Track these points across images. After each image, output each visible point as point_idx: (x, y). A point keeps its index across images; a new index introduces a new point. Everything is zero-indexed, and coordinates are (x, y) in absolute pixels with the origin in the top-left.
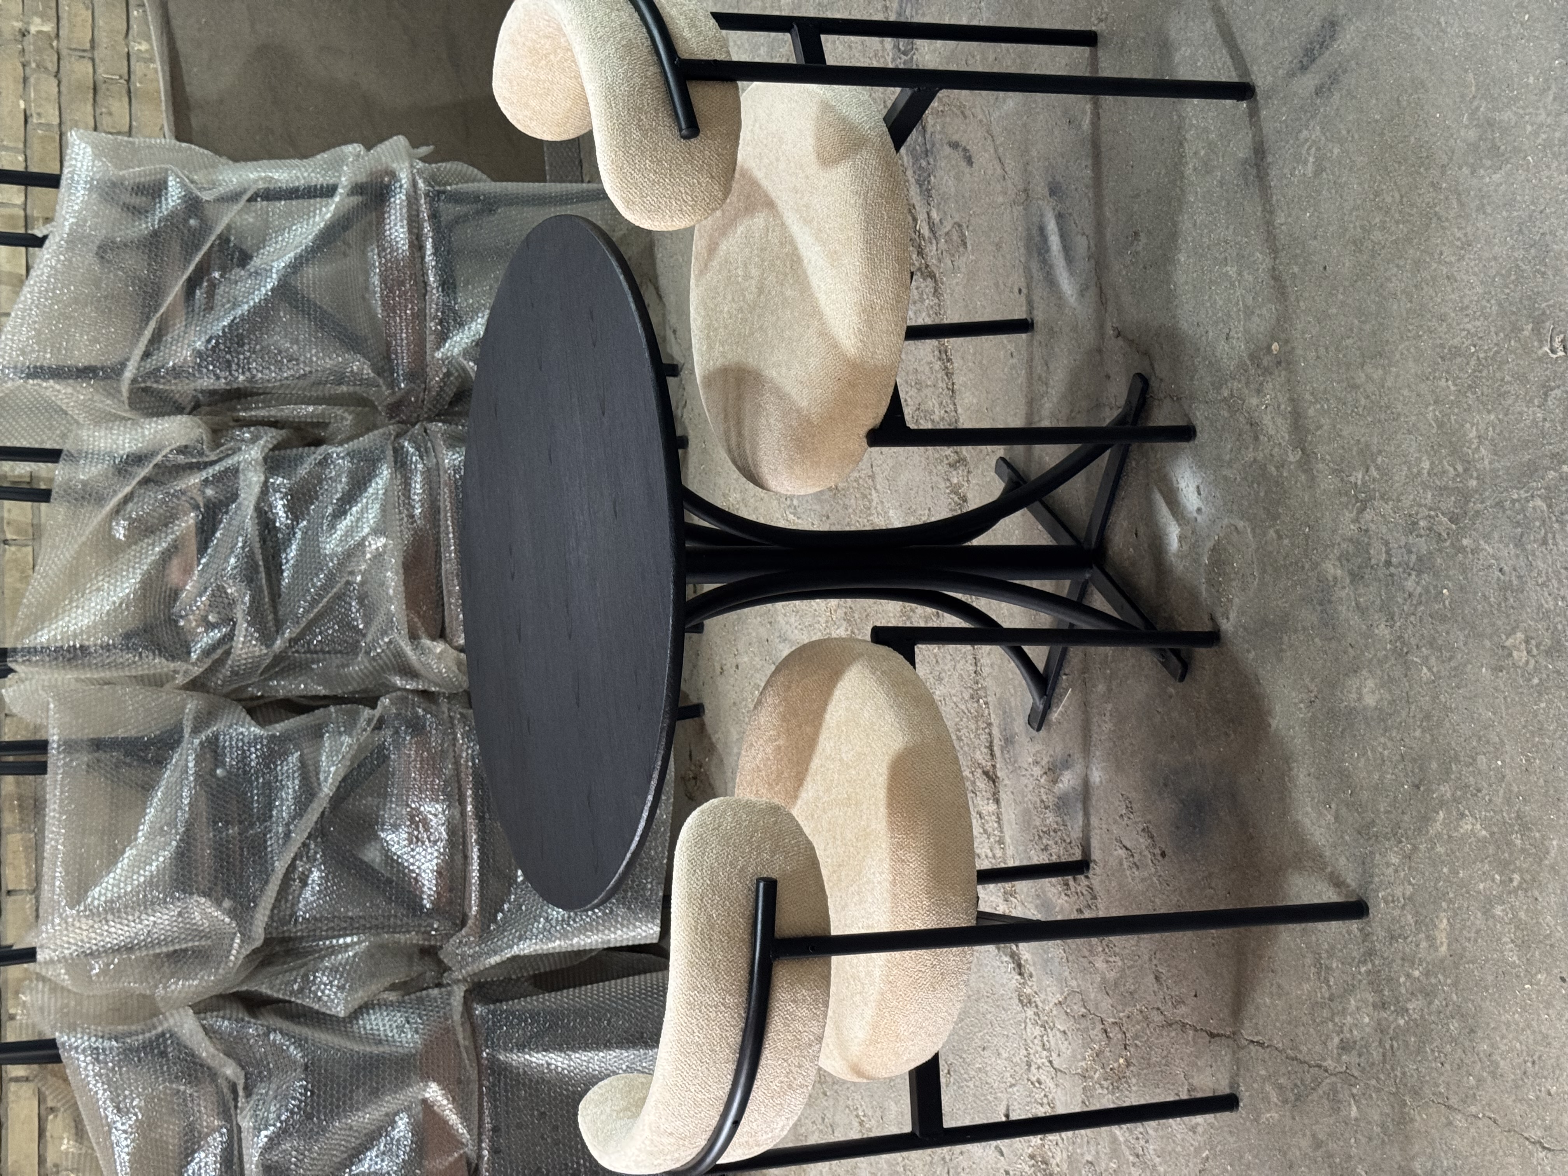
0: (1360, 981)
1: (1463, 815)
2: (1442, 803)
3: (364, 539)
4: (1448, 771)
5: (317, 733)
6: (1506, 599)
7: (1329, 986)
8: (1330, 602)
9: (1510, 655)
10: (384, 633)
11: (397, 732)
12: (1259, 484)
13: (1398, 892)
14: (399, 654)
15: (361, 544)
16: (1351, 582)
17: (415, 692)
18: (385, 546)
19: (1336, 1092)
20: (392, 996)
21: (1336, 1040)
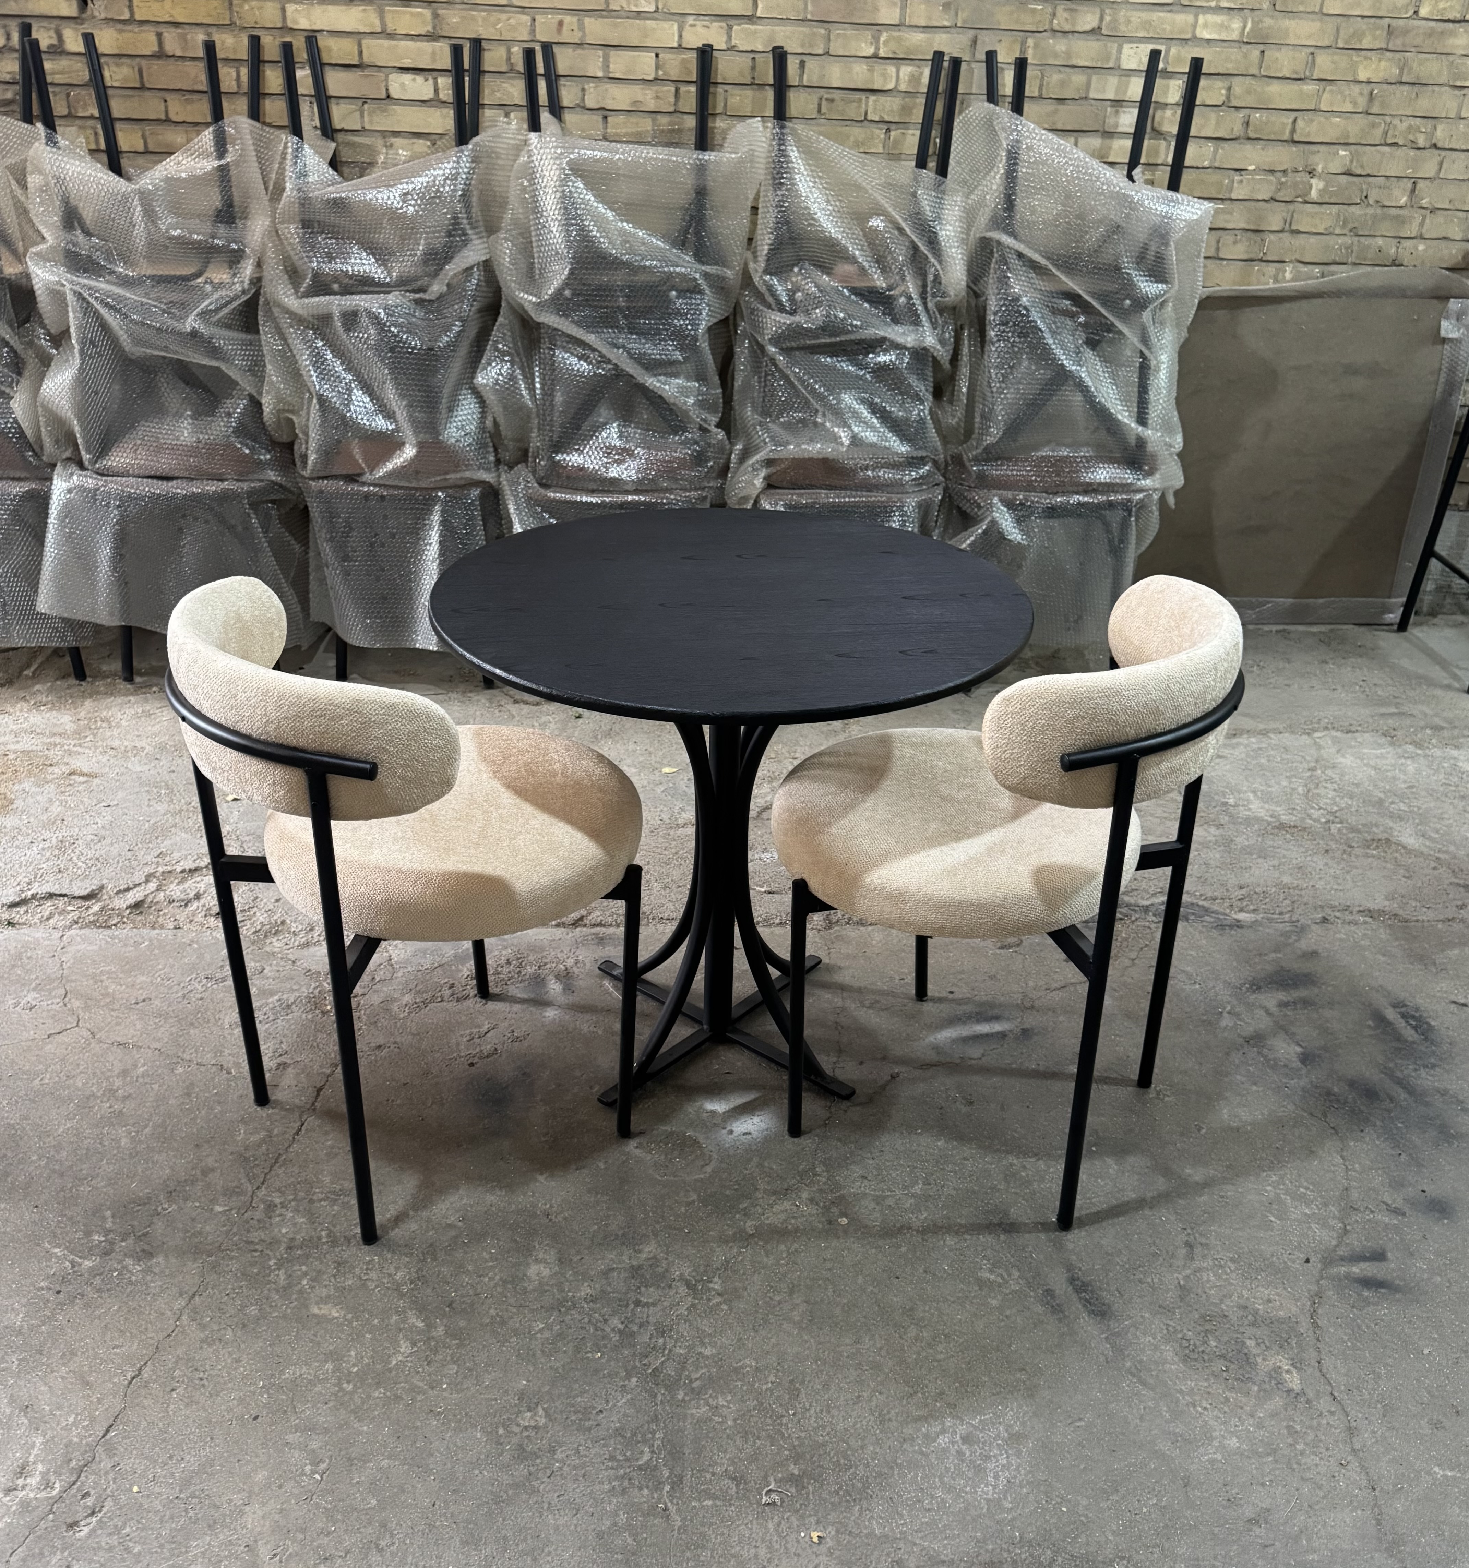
0: (315, 1229)
1: (414, 1344)
2: (430, 1326)
3: (849, 427)
4: (454, 1337)
5: (701, 378)
6: (575, 1413)
7: (321, 1200)
8: (623, 1243)
9: (529, 1410)
10: (773, 439)
11: (696, 443)
12: (736, 1190)
13: (374, 1275)
14: (757, 449)
15: (845, 425)
16: (632, 1266)
17: (729, 460)
18: (842, 444)
19: (239, 1194)
20: (489, 423)
21: (278, 1201)
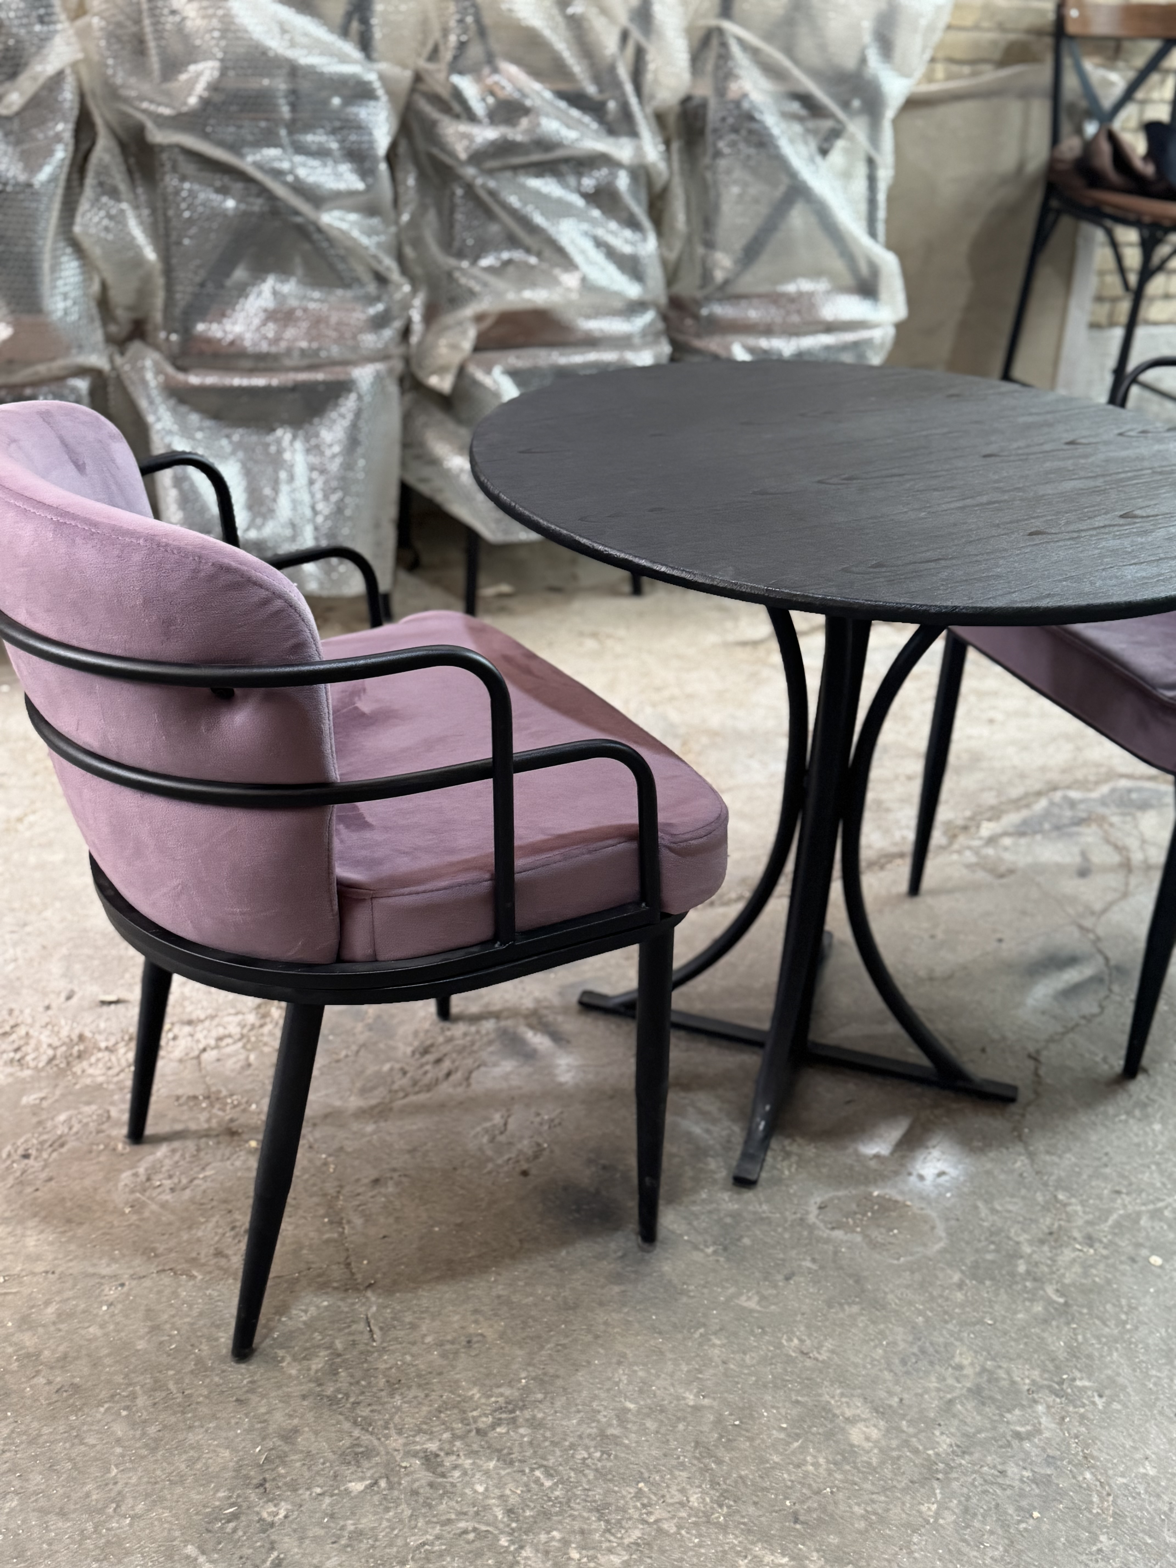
3: (577, 270)
5: (377, 211)
8: (932, 1363)
10: (485, 287)
11: (377, 298)
12: (995, 1251)
14: (459, 302)
15: (571, 266)
17: (409, 319)
18: (572, 292)
20: (95, 285)
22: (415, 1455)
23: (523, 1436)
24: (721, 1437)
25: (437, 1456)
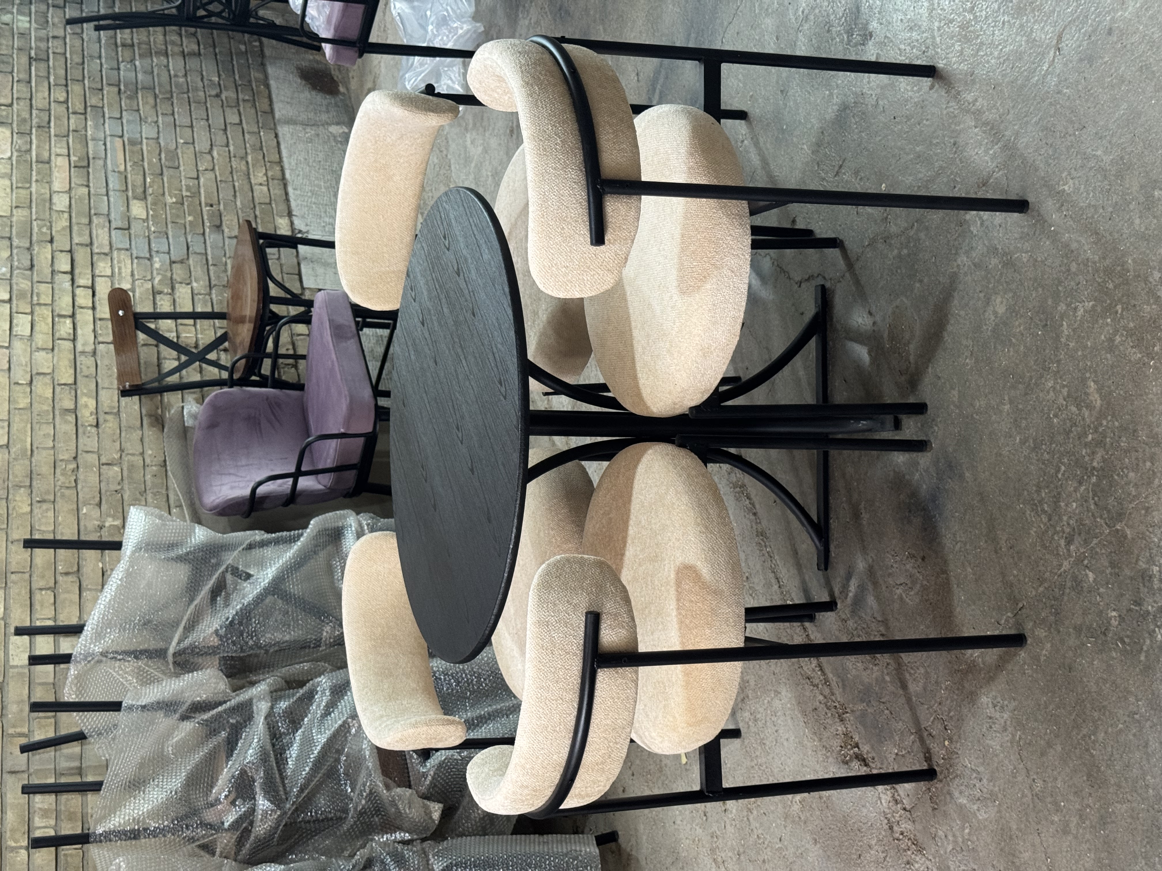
0: (1061, 485)
1: (1076, 309)
2: (1062, 317)
4: (1058, 295)
7: (1046, 512)
8: (959, 282)
12: (900, 268)
19: (1076, 579)
22: (1069, 550)
23: (1046, 493)
24: (1020, 383)
25: (1066, 538)
